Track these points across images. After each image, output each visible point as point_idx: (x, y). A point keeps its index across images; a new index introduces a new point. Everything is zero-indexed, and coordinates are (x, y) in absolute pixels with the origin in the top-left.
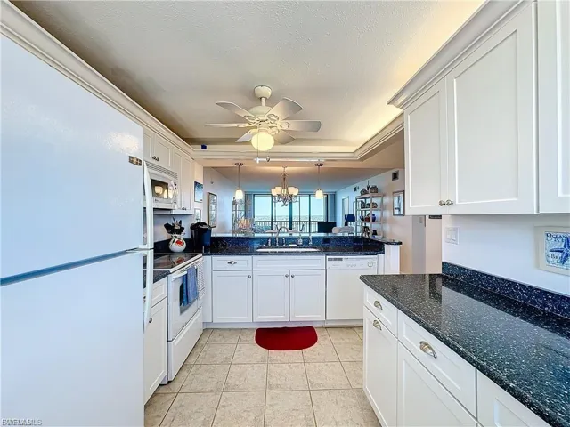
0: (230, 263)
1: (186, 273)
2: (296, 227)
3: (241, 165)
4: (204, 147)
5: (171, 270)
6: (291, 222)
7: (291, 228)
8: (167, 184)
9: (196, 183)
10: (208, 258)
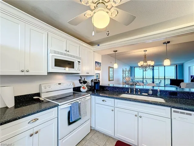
0: (103, 101)
1: (70, 105)
2: (157, 81)
3: (116, 51)
4: (98, 45)
5: (60, 104)
6: (153, 78)
7: (153, 82)
8: (73, 63)
9: (96, 62)
10: (93, 97)
